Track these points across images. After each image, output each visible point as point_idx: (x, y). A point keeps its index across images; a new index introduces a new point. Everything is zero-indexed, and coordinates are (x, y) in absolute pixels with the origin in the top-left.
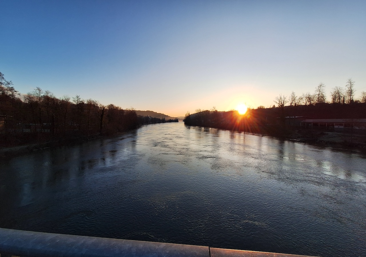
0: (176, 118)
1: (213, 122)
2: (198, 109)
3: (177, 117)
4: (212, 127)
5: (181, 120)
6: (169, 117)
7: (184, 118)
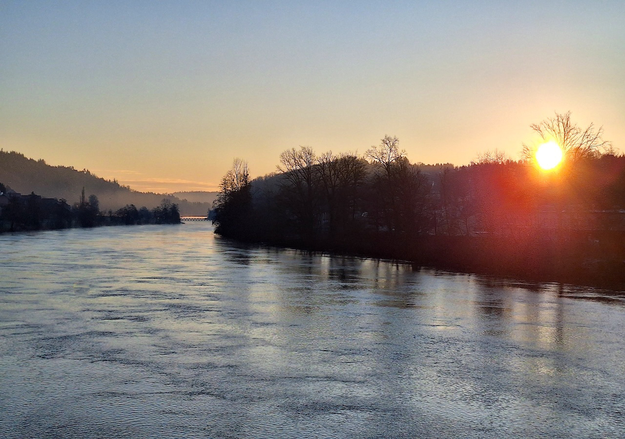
0: (166, 198)
1: (385, 229)
2: (298, 150)
3: (171, 196)
4: (376, 255)
5: (195, 209)
6: (126, 190)
7: (212, 203)
